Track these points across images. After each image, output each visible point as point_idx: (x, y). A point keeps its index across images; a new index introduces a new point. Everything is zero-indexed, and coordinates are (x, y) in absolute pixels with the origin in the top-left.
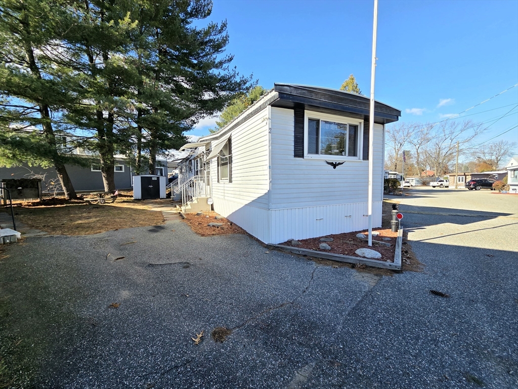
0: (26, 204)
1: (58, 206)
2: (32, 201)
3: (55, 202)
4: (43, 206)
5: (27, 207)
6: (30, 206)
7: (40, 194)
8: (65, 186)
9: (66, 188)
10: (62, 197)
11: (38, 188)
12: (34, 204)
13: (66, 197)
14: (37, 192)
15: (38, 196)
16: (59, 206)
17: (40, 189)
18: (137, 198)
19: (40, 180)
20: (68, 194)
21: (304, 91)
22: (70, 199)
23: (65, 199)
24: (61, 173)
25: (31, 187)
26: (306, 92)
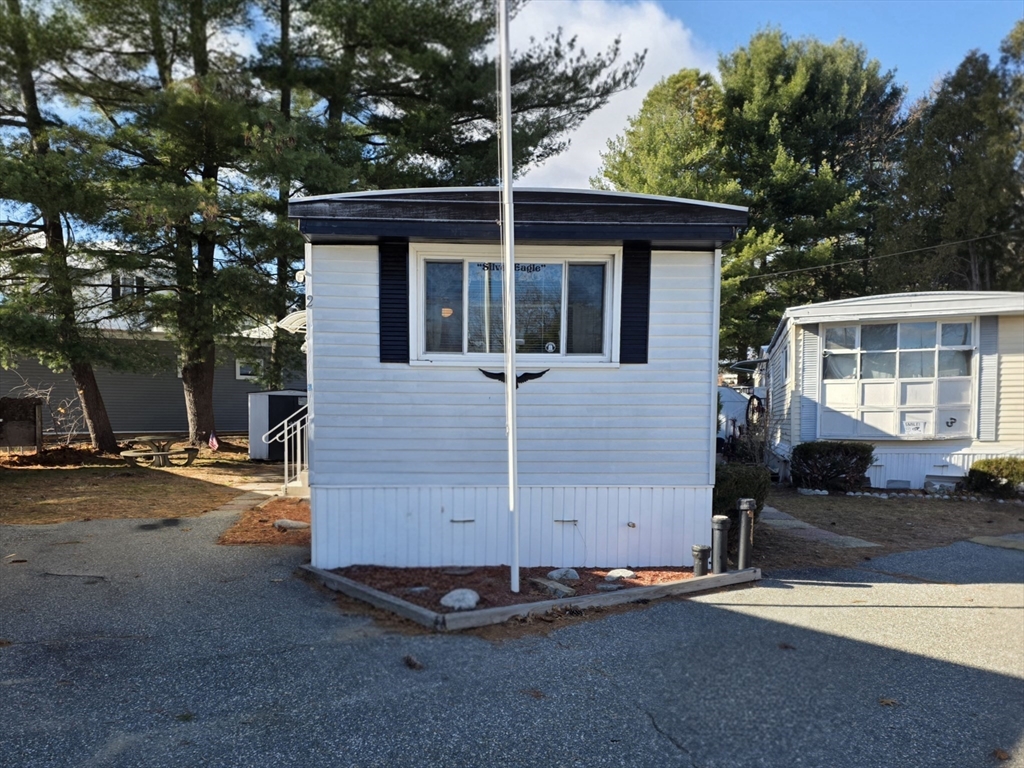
0: (8, 459)
1: (68, 467)
2: (19, 452)
3: (66, 456)
4: (39, 467)
5: (8, 466)
6: (14, 463)
7: (37, 436)
8: (90, 418)
9: (93, 422)
10: (84, 446)
11: (35, 423)
12: (24, 460)
13: (93, 446)
14: (33, 430)
15: (33, 441)
16: (72, 467)
17: (39, 424)
18: (258, 457)
19: (40, 402)
20: (97, 439)
21: (371, 207)
22: (100, 452)
23: (89, 450)
24: (83, 384)
25: (21, 419)
26: (377, 207)
